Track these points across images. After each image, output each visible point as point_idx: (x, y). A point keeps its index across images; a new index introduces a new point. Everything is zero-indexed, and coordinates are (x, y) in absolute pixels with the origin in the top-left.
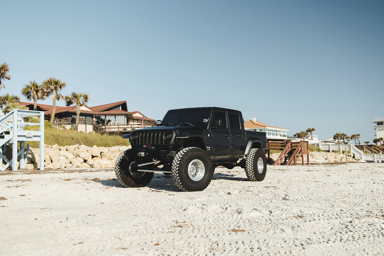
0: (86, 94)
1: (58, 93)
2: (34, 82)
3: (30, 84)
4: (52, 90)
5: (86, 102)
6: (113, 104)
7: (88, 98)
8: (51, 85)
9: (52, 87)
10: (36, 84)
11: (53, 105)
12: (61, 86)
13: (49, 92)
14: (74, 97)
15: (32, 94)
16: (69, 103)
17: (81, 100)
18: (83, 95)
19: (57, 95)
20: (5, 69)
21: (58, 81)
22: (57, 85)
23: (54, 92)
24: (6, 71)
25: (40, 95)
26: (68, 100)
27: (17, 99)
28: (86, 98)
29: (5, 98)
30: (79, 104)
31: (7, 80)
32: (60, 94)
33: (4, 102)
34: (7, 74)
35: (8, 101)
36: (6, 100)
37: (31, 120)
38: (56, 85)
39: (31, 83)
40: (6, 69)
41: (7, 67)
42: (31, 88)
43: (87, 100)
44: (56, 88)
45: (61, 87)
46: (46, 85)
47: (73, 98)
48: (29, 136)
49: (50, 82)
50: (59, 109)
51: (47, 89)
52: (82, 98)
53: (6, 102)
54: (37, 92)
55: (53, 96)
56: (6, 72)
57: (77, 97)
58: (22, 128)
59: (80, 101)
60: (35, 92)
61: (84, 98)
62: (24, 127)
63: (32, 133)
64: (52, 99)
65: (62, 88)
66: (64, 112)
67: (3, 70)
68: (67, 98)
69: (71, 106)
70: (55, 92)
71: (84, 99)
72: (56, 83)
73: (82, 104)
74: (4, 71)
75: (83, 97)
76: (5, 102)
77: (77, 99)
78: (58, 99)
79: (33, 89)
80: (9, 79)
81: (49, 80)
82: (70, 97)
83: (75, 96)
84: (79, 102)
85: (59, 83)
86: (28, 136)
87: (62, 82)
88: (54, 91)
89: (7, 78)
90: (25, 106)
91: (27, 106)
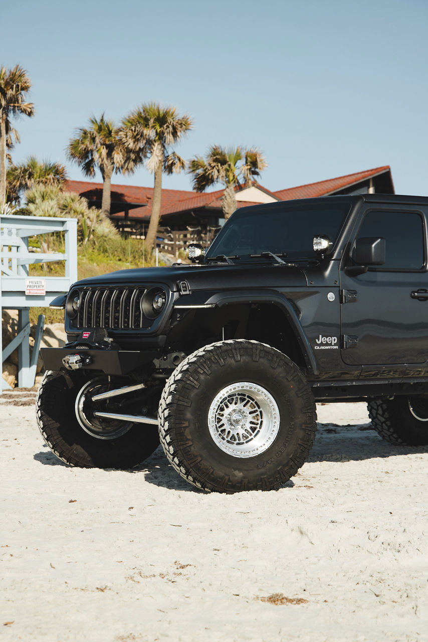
0: (255, 152)
1: (170, 151)
2: (102, 120)
3: (91, 125)
4: (150, 143)
5: (255, 176)
6: (347, 180)
7: (259, 164)
8: (147, 125)
9: (150, 133)
10: (107, 126)
11: (152, 186)
12: (174, 128)
13: (141, 150)
14: (216, 160)
15: (96, 156)
16: (203, 181)
17: (240, 169)
18: (243, 154)
19: (166, 159)
20: (18, 86)
21: (166, 114)
22: (165, 126)
23: (157, 147)
24: (23, 89)
25: (118, 157)
26: (200, 171)
27: (57, 171)
28: (253, 164)
29: (25, 171)
30: (232, 183)
31: (24, 116)
32: (174, 153)
33: (21, 184)
34: (26, 99)
35: (33, 180)
36: (29, 178)
37: (92, 236)
38: (161, 126)
39: (92, 122)
40: (20, 84)
41: (23, 79)
42: (93, 139)
43: (257, 170)
44: (161, 137)
45: (175, 134)
46: (133, 128)
47: (213, 165)
48: (34, 292)
49: (143, 119)
50: (182, 201)
51: (136, 140)
52: (241, 163)
53: (29, 183)
54: (110, 149)
55: (153, 160)
56: (23, 92)
57: (223, 162)
58: (21, 267)
59: (237, 172)
60: (104, 151)
61: (246, 163)
62: (27, 266)
63: (43, 283)
64: (150, 171)
65: (179, 134)
66: (196, 210)
67: (13, 90)
68: (195, 165)
69: (209, 189)
70: (160, 147)
71: (246, 167)
72: (162, 120)
73: (241, 182)
74: (14, 92)
75: (243, 161)
76: (26, 184)
77: (226, 166)
78: (169, 169)
79: (98, 140)
80: (30, 114)
81: (142, 111)
82: (206, 161)
83: (219, 158)
84: (231, 178)
85: (170, 120)
86: (32, 291)
87: (180, 114)
88: (156, 144)
89: (24, 111)
90: (75, 195)
91: (82, 195)
